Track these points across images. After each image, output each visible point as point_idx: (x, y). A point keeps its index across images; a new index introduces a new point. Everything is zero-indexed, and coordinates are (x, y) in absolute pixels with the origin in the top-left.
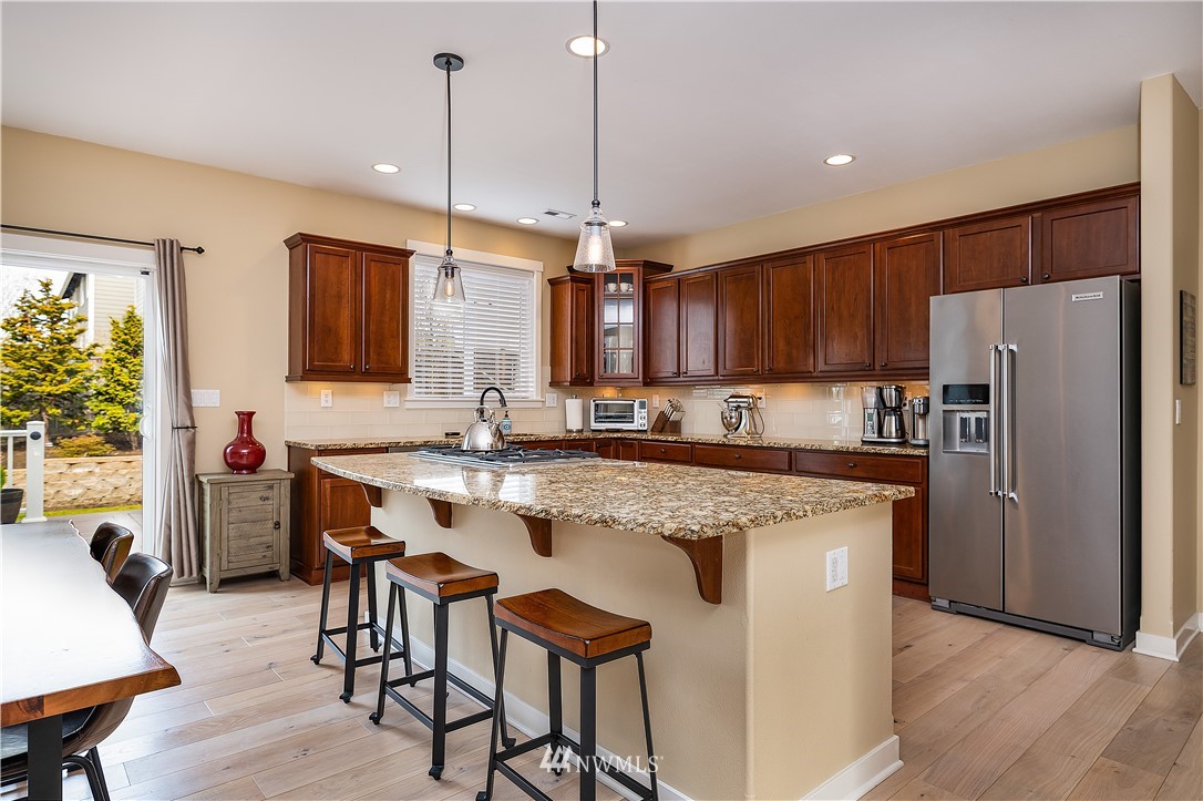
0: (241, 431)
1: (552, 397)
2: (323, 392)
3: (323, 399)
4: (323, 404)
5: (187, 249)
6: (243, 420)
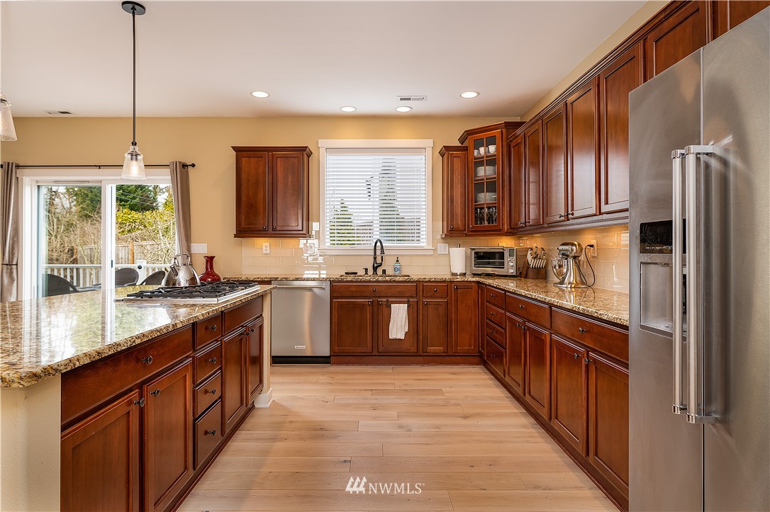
0: (207, 269)
1: (442, 248)
2: (264, 244)
3: (264, 248)
4: (264, 252)
5: (187, 166)
6: (207, 261)
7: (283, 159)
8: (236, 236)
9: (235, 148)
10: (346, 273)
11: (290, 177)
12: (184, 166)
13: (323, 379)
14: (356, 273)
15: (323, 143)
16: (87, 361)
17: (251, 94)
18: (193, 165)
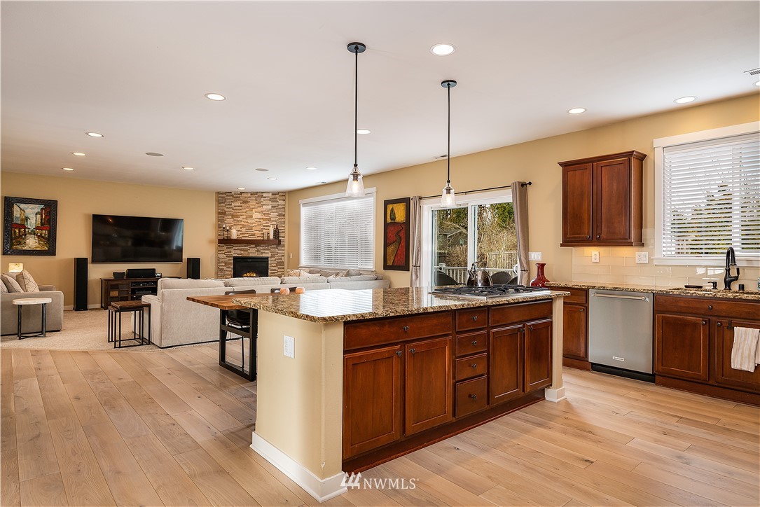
0: (539, 274)
2: (593, 253)
3: (593, 257)
4: (594, 260)
5: (526, 184)
6: (539, 268)
7: (608, 167)
8: (562, 245)
9: (560, 164)
10: (686, 286)
11: (615, 184)
12: (523, 185)
13: (634, 394)
14: (701, 287)
15: (659, 142)
16: (355, 319)
17: (568, 112)
18: (530, 183)
